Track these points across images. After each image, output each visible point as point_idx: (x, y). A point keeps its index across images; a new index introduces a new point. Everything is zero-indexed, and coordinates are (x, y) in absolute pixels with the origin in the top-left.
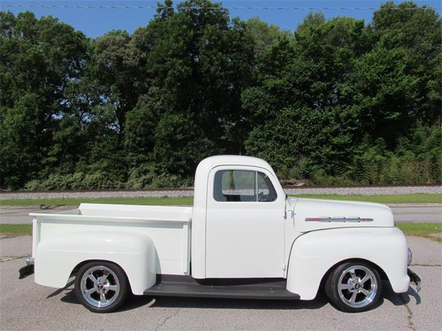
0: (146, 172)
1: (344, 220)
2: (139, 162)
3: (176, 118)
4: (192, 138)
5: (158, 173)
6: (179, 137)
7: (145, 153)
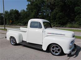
0: (54, 24)
1: (57, 34)
2: (53, 22)
3: (61, 14)
4: (64, 18)
5: (56, 24)
6: (61, 17)
7: (54, 20)
